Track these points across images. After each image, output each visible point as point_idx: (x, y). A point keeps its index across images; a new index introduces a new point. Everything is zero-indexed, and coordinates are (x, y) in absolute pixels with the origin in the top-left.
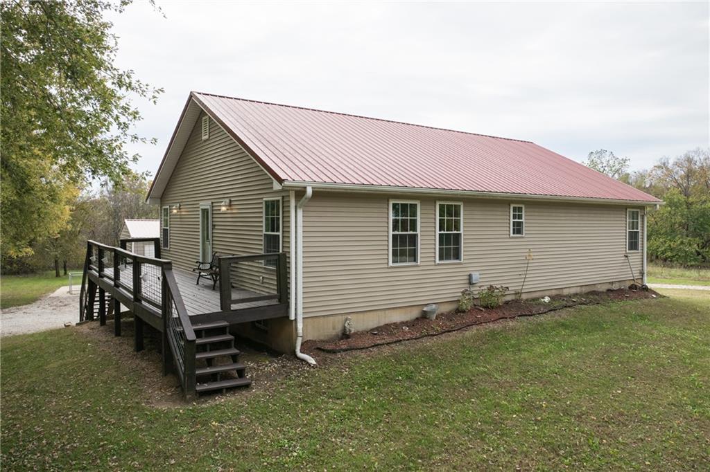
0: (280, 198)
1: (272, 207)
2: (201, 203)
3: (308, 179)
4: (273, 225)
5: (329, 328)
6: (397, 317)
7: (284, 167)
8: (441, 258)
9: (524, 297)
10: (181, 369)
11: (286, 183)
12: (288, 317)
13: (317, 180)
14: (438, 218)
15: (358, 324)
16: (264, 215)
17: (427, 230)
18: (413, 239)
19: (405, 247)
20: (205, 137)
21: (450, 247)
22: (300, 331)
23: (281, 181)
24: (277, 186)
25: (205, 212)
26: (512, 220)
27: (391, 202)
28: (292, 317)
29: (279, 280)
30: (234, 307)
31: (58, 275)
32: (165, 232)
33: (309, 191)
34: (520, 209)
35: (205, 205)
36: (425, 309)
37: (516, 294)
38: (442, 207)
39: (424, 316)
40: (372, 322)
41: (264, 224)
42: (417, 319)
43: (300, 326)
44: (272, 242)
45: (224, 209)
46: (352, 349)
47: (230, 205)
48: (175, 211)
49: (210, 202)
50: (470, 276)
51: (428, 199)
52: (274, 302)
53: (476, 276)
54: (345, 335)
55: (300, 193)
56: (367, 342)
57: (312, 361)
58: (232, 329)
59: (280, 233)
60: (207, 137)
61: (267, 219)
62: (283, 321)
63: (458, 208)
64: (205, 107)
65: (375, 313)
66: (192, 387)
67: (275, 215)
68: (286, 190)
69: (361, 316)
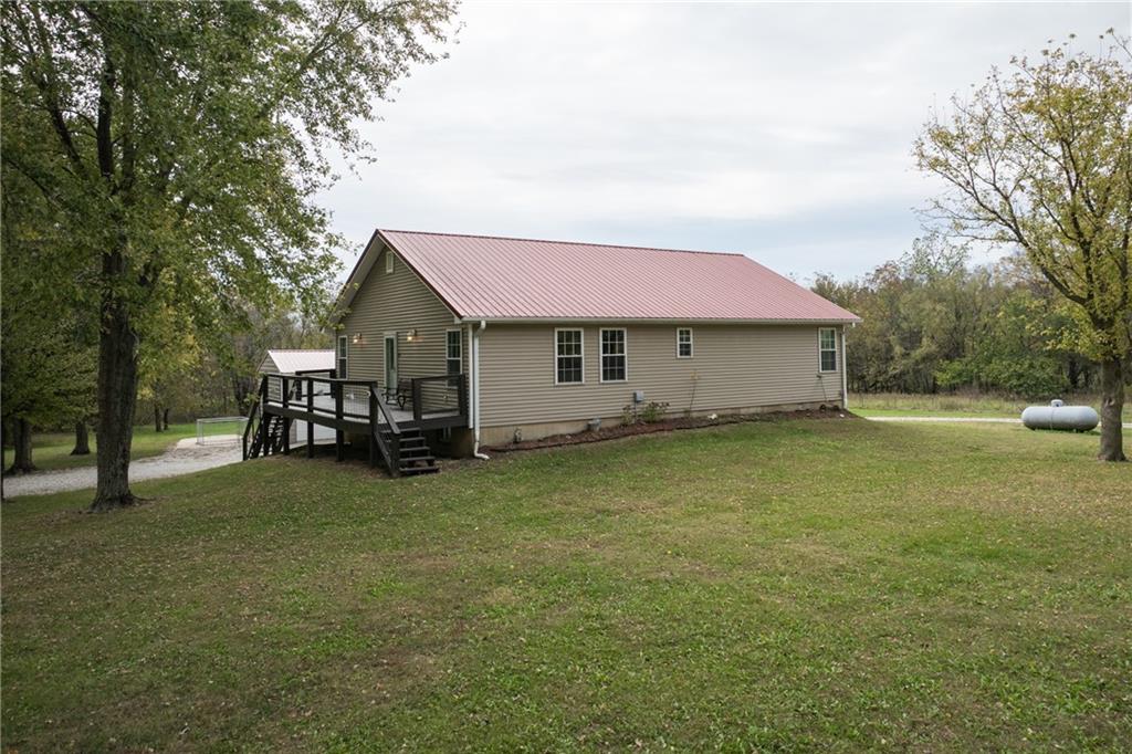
0: (460, 330)
1: (453, 337)
2: (386, 333)
3: (482, 314)
4: (454, 351)
5: (502, 437)
6: (563, 430)
7: (462, 304)
8: (605, 378)
9: (695, 415)
10: (389, 460)
11: (465, 319)
12: (467, 426)
13: (490, 315)
14: (601, 342)
15: (527, 434)
16: (447, 344)
17: (591, 355)
18: (578, 362)
19: (570, 370)
20: (390, 271)
21: (614, 369)
22: (477, 438)
23: (460, 317)
24: (457, 321)
25: (390, 341)
26: (679, 343)
27: (557, 330)
28: (471, 427)
29: (460, 398)
30: (424, 417)
31: (158, 430)
32: (342, 363)
33: (483, 324)
34: (688, 333)
35: (390, 334)
36: (591, 422)
37: (686, 412)
38: (605, 332)
39: (589, 429)
40: (540, 433)
41: (447, 351)
42: (583, 432)
43: (477, 433)
44: (454, 366)
45: (410, 338)
46: (518, 449)
47: (416, 335)
48: (356, 341)
49: (394, 332)
50: (635, 394)
51: (591, 326)
52: (456, 414)
53: (640, 395)
54: (516, 442)
55: (476, 325)
56: (532, 445)
57: (487, 457)
58: (424, 433)
59: (461, 359)
60: (391, 271)
61: (449, 347)
62: (463, 430)
63: (621, 333)
64: (389, 243)
65: (544, 426)
66: (397, 468)
67: (456, 342)
68: (465, 325)
69: (530, 427)
